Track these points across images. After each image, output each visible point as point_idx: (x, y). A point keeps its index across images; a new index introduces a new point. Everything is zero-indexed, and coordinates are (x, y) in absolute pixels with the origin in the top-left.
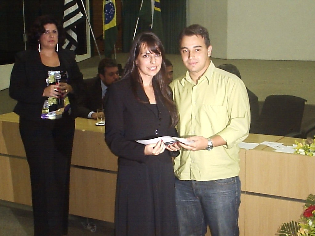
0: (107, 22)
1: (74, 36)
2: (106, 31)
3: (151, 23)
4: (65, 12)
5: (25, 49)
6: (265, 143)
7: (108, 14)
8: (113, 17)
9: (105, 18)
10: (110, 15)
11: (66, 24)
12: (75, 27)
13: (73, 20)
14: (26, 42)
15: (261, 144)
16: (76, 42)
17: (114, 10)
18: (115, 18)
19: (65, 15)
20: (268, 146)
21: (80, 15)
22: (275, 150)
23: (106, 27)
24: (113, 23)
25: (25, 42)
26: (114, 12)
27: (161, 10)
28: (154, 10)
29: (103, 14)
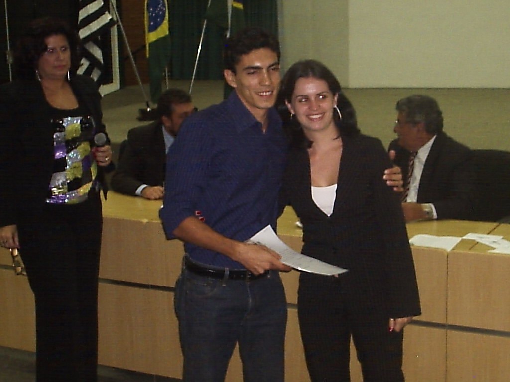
0: (153, 28)
1: (98, 53)
2: (151, 44)
3: (227, 29)
4: (80, 13)
5: (11, 80)
6: (470, 236)
7: (154, 15)
8: (163, 20)
9: (150, 22)
10: (158, 16)
11: (83, 33)
12: (99, 37)
13: (95, 26)
14: (12, 65)
15: (464, 238)
16: (101, 63)
17: (165, 7)
18: (166, 22)
19: (81, 18)
20: (478, 243)
21: (107, 18)
22: (494, 249)
23: (152, 37)
24: (163, 30)
25: (10, 65)
26: (165, 11)
27: (243, 7)
28: (232, 6)
29: (146, 15)
